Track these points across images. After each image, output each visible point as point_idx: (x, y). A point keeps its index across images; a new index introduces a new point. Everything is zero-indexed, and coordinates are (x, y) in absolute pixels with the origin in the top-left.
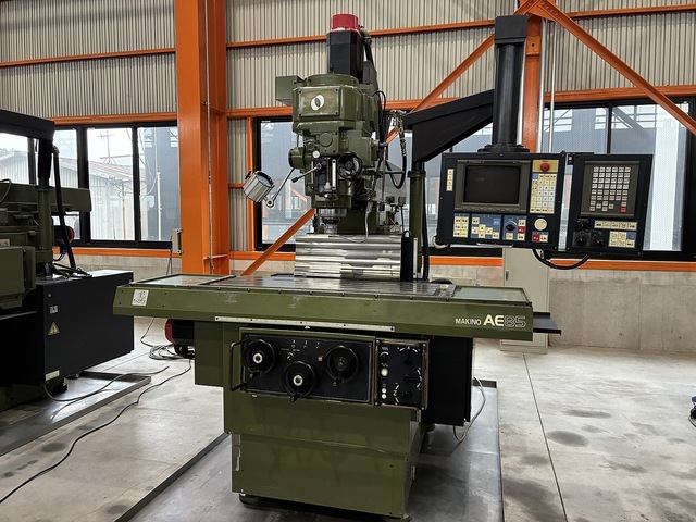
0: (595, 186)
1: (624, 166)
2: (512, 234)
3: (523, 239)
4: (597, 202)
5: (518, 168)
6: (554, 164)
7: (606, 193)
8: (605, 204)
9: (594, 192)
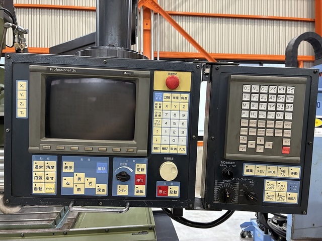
0: (245, 114)
1: (286, 83)
2: (126, 187)
3: (143, 194)
4: (250, 138)
5: (133, 82)
6: (185, 79)
7: (262, 124)
8: (260, 141)
9: (244, 123)
